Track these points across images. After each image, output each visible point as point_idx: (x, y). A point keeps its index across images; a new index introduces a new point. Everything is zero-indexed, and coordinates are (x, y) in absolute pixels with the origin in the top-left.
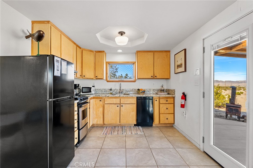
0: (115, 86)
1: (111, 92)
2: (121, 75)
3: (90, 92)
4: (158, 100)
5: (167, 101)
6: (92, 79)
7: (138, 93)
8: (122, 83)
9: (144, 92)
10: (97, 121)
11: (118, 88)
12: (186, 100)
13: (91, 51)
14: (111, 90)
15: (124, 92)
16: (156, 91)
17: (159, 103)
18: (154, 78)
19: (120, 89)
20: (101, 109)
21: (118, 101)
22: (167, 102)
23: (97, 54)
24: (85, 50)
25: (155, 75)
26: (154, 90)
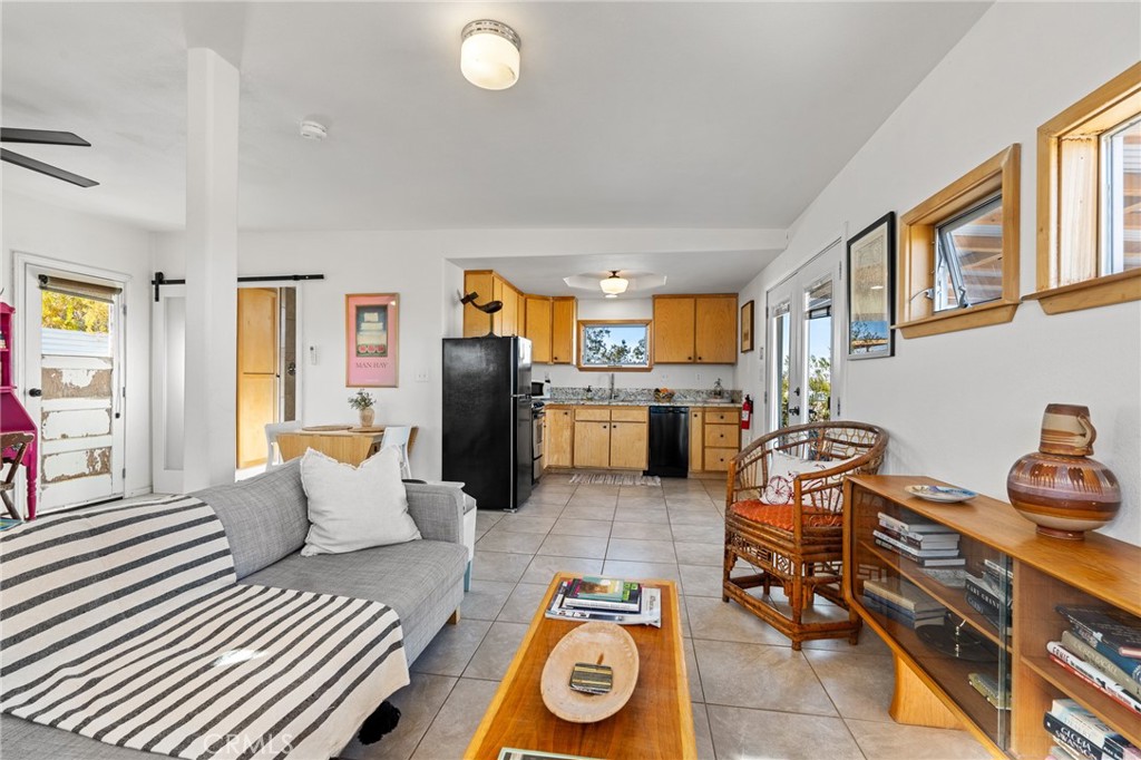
0: (599, 382)
1: (590, 395)
2: (624, 342)
3: (541, 394)
4: (700, 414)
5: (722, 417)
6: (546, 363)
7: (657, 400)
8: (617, 374)
9: (670, 396)
10: (558, 459)
11: (606, 386)
12: (751, 411)
13: (545, 298)
14: (589, 390)
15: (622, 397)
16: (705, 396)
17: (704, 423)
18: (695, 361)
19: (612, 390)
20: (567, 433)
21: (604, 414)
22: (722, 421)
23: (557, 303)
24: (531, 297)
25: (699, 354)
26: (698, 392)
